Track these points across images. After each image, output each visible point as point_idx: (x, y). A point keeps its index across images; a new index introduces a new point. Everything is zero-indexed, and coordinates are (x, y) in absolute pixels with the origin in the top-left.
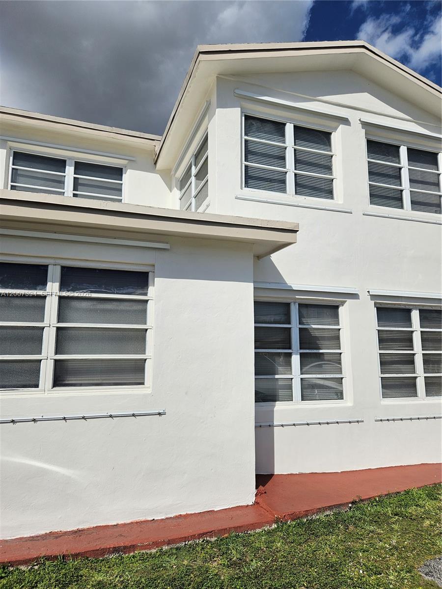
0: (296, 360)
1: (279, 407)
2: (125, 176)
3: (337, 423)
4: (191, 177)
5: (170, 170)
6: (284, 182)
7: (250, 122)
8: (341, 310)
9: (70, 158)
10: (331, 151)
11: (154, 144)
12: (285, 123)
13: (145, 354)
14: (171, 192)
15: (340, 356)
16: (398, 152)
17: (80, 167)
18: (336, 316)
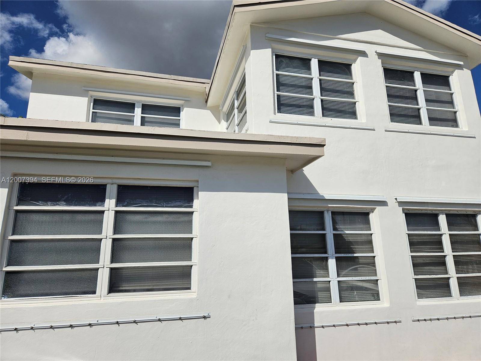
0: (332, 263)
1: (319, 308)
2: (182, 113)
3: (376, 323)
4: (234, 109)
5: (218, 106)
6: (312, 107)
7: (279, 59)
8: (371, 216)
9: (138, 102)
10: (352, 79)
11: (205, 87)
12: (311, 58)
13: (191, 261)
14: (220, 124)
15: (374, 260)
16: (412, 77)
17: (146, 108)
18: (368, 222)
